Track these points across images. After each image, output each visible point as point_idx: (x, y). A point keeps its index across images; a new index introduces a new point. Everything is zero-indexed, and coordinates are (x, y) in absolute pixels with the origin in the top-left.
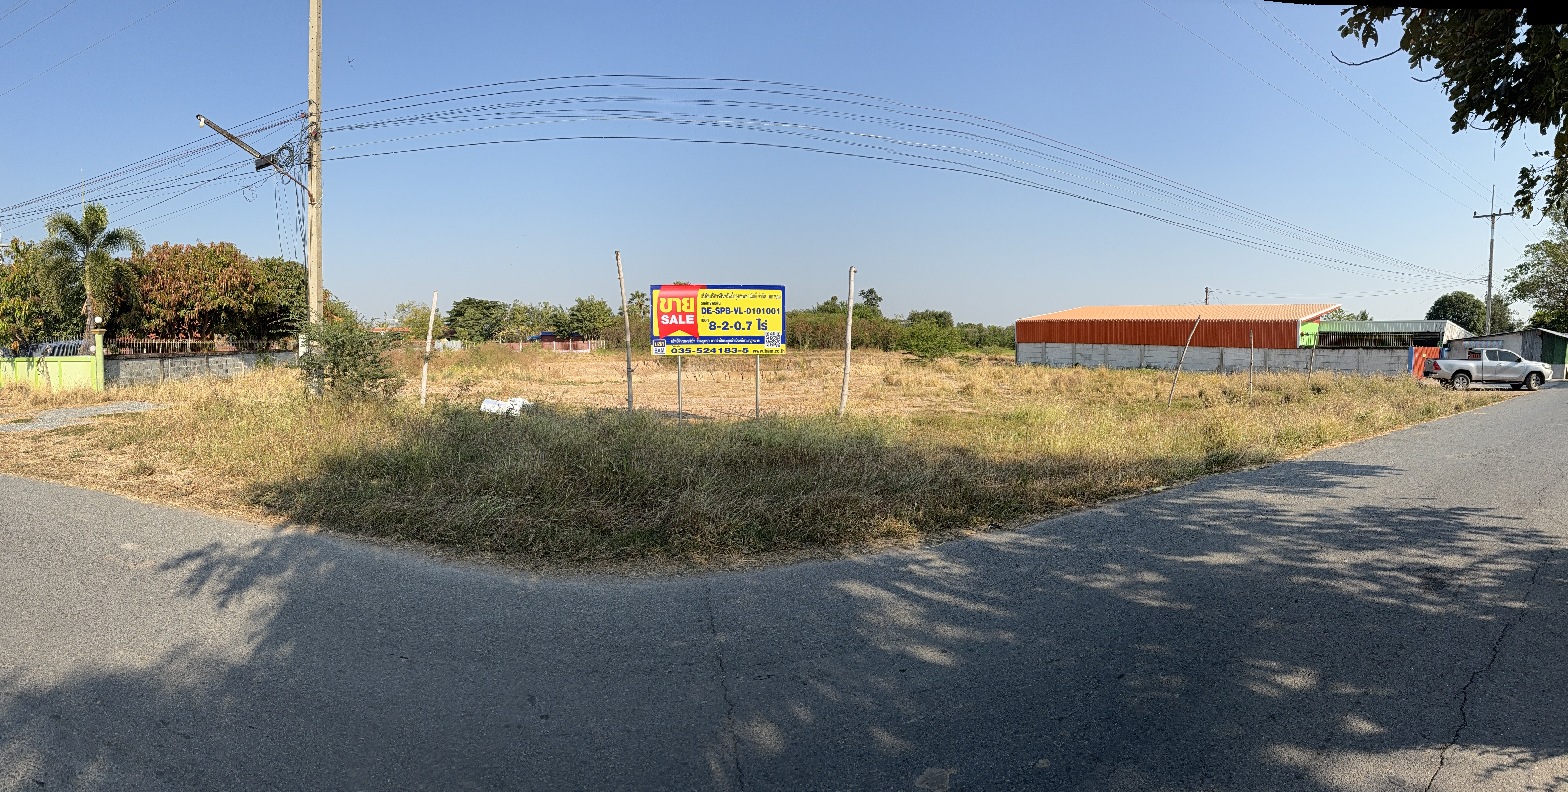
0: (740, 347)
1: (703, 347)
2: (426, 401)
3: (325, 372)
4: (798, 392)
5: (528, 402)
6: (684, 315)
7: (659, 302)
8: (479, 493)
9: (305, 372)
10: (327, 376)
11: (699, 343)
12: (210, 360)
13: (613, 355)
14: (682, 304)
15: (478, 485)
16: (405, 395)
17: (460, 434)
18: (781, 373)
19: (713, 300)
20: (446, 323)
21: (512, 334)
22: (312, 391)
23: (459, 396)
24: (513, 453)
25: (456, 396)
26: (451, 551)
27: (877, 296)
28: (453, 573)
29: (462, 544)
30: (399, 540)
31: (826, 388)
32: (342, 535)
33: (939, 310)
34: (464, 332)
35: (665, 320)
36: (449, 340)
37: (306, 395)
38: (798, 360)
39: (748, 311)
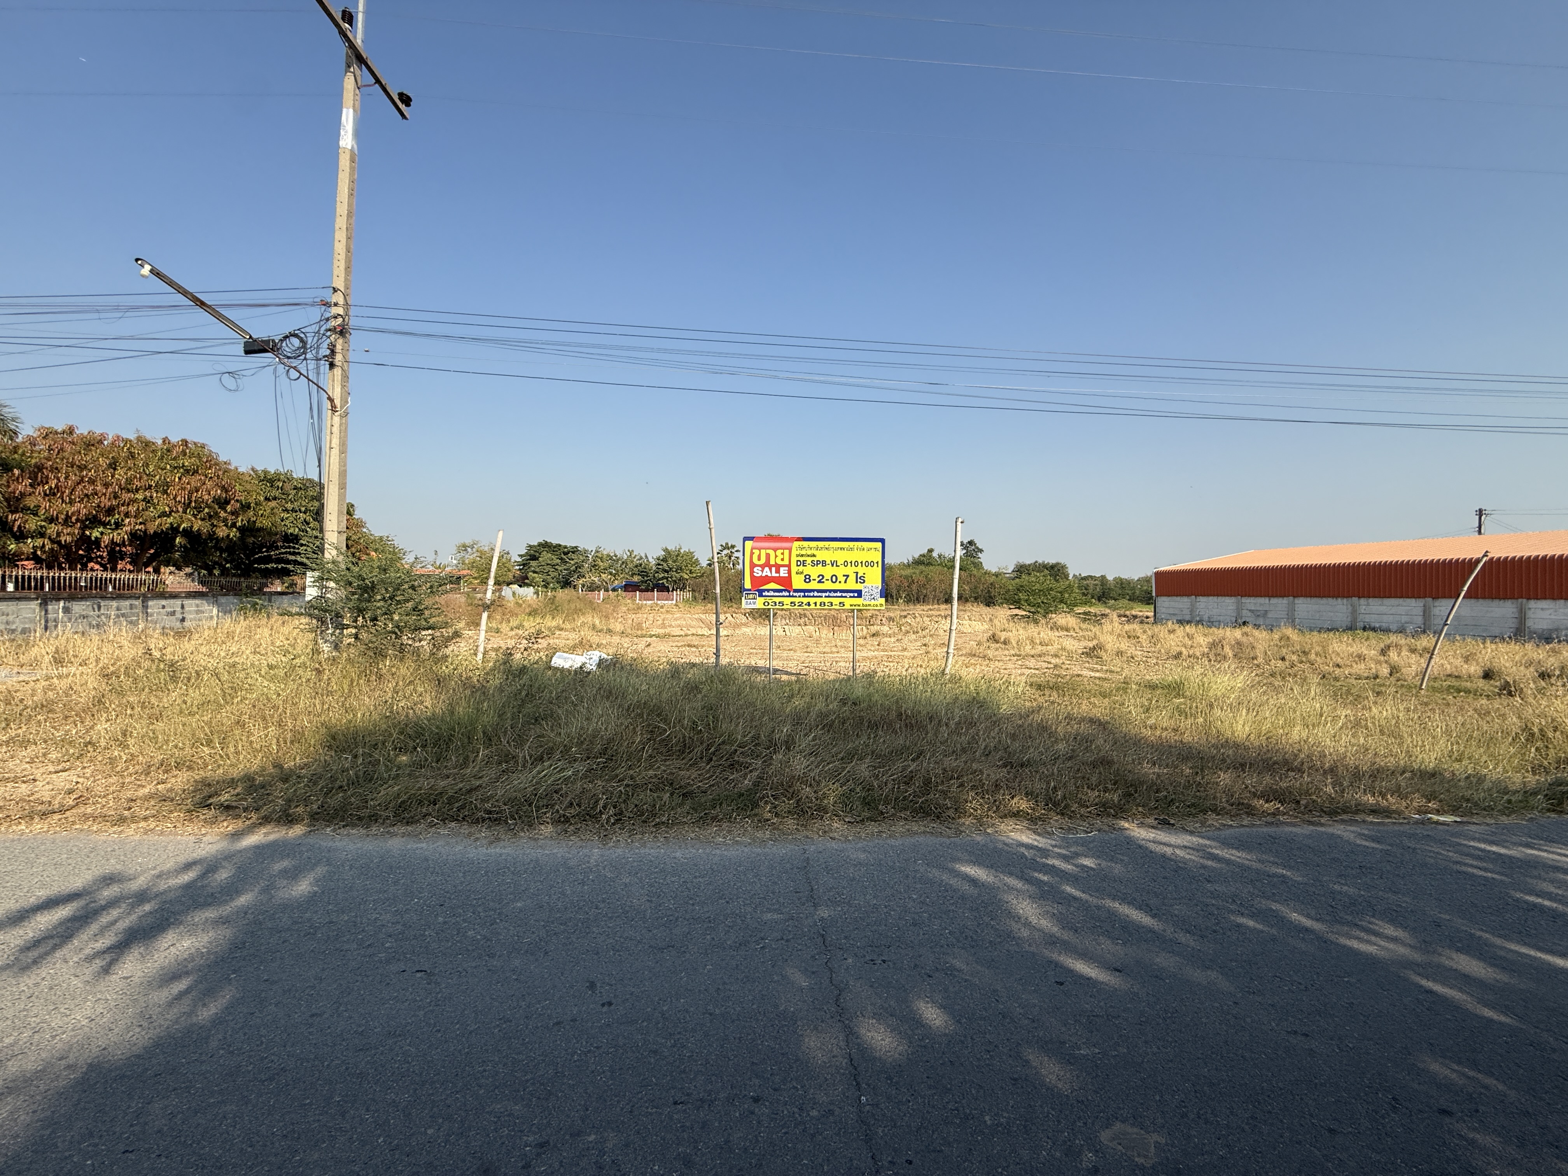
0: (836, 601)
1: (797, 600)
2: (484, 657)
3: (345, 622)
4: (895, 649)
5: (606, 656)
6: (778, 567)
7: (752, 554)
8: (541, 759)
9: (314, 621)
10: (348, 627)
11: (793, 596)
12: (150, 603)
13: (699, 608)
14: (776, 556)
15: (541, 750)
16: (458, 650)
17: (524, 693)
18: (874, 629)
19: (809, 552)
20: (517, 568)
21: (593, 583)
22: (326, 647)
23: (525, 649)
24: (585, 712)
25: (522, 650)
26: (501, 829)
27: (977, 548)
28: (501, 855)
29: (515, 819)
30: (432, 825)
31: (925, 645)
32: (344, 831)
33: (1052, 561)
34: (538, 578)
35: (758, 572)
36: (520, 586)
37: (316, 651)
38: (892, 615)
39: (845, 564)
